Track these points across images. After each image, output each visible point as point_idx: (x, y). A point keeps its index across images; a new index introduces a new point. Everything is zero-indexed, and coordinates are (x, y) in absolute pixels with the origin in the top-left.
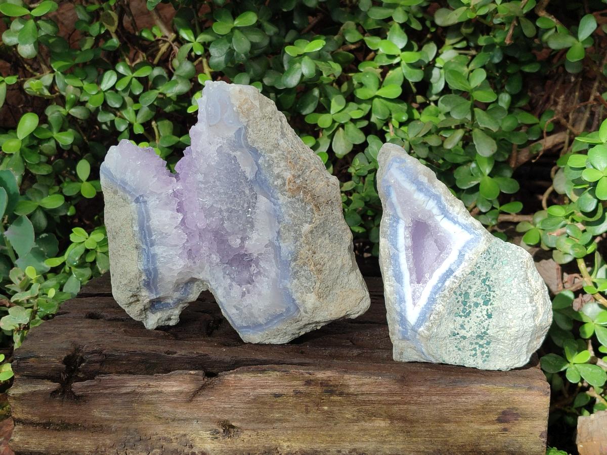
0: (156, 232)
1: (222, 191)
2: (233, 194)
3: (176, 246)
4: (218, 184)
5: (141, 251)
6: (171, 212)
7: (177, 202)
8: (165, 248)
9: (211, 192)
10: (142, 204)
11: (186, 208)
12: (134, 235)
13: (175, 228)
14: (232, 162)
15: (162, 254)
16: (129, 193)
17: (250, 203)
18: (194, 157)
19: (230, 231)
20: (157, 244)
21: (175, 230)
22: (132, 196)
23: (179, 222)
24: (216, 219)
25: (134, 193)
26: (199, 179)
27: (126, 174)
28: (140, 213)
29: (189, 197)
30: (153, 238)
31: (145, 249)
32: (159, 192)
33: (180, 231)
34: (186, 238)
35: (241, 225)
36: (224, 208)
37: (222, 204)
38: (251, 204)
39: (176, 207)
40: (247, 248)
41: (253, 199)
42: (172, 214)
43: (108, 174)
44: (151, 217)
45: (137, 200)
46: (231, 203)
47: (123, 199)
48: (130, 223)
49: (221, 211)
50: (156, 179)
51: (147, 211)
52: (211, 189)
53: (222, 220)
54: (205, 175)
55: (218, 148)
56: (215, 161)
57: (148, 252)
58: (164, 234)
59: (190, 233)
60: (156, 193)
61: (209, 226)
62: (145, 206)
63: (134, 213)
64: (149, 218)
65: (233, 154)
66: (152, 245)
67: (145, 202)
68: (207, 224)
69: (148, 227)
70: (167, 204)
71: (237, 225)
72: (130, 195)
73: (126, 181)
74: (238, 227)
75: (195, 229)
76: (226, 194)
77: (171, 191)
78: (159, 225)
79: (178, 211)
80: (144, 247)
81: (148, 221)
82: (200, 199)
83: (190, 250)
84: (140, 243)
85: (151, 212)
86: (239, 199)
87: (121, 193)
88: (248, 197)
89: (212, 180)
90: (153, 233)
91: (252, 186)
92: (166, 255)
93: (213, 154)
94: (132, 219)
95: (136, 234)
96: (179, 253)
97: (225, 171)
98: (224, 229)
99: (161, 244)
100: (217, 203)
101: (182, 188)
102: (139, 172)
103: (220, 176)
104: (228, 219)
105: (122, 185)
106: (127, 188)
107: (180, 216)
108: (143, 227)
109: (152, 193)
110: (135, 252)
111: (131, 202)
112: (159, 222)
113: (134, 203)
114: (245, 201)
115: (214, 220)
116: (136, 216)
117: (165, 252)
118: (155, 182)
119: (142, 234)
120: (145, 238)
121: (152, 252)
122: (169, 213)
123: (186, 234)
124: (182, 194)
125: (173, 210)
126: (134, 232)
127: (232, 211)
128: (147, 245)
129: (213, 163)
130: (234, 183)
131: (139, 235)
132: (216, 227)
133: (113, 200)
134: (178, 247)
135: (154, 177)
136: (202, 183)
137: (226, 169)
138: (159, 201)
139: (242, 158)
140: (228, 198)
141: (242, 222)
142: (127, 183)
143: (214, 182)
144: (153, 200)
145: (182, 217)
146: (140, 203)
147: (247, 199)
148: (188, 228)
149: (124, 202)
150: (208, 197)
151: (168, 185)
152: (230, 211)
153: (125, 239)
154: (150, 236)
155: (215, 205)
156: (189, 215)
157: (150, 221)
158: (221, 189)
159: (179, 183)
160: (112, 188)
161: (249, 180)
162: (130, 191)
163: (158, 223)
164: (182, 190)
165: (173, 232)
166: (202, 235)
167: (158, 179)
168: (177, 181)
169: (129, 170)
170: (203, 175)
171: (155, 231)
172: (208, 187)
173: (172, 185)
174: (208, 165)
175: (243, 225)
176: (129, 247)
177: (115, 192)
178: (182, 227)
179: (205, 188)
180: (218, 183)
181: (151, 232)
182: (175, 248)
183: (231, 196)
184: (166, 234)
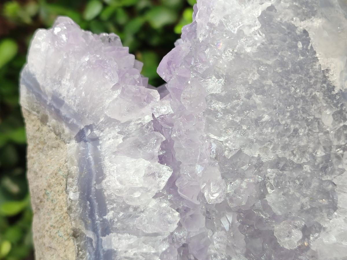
0: (115, 205)
1: (266, 117)
2: (292, 126)
3: (156, 235)
4: (258, 101)
5: (83, 242)
6: (147, 163)
7: (160, 141)
8: (133, 240)
9: (238, 120)
10: (90, 145)
11: (179, 155)
12: (70, 209)
13: (155, 197)
14: (297, 47)
15: (126, 252)
16: (66, 120)
17: (330, 148)
18: (201, 39)
19: (279, 213)
20: (117, 230)
21: (154, 202)
22: (72, 126)
23: (163, 185)
24: (248, 184)
25: (75, 122)
26: (212, 89)
27: (63, 82)
28: (83, 163)
29: (188, 131)
30: (109, 216)
31: (91, 240)
32: (123, 120)
33: (164, 205)
34: (179, 220)
35: (307, 199)
36: (269, 157)
37: (265, 150)
38: (334, 150)
39: (157, 151)
40: (314, 252)
41: (339, 139)
42: (149, 168)
43: (31, 85)
44: (106, 171)
45: (80, 137)
46: (285, 147)
47: (55, 132)
48: (64, 182)
49: (259, 165)
50: (119, 91)
51: (98, 160)
52: (240, 113)
53: (263, 185)
54: (229, 80)
55: (264, 13)
56: (255, 43)
57: (97, 246)
58: (131, 210)
59: (186, 210)
60: (118, 122)
61: (231, 200)
62: (95, 149)
63: (72, 162)
64: (101, 175)
65: (301, 25)
66: (107, 230)
67: (95, 140)
68: (228, 195)
69: (100, 194)
70: (138, 145)
71: (298, 199)
72: (68, 125)
73: (61, 97)
74: (299, 204)
75: (198, 203)
76: (275, 124)
77: (148, 118)
78: (120, 191)
79: (162, 160)
80: (90, 234)
81: (99, 181)
82: (212, 136)
83: (184, 246)
84: (81, 227)
85: (106, 162)
86: (305, 139)
87: (52, 121)
88: (328, 132)
89: (242, 91)
90: (109, 207)
91: (342, 105)
92: (135, 254)
93: (250, 26)
94: (68, 175)
95: (74, 208)
96: (160, 252)
97: (279, 70)
98: (266, 207)
99: (125, 230)
100: (250, 147)
101: (171, 111)
102: (85, 78)
103: (264, 82)
104: (278, 184)
105: (55, 105)
106: (64, 112)
107: (166, 173)
108: (89, 193)
109: (110, 122)
110: (72, 244)
111: (70, 139)
112: (121, 182)
113: (74, 143)
114: (319, 143)
115: (244, 185)
116: (74, 169)
117: (131, 246)
118: (117, 99)
119: (85, 207)
120: (92, 215)
121: (106, 247)
122: (143, 164)
123: (178, 210)
124: (172, 125)
125: (151, 158)
126: (69, 202)
127: (285, 165)
128: (95, 230)
129: (249, 50)
130: (296, 99)
131: (80, 210)
132: (247, 203)
133: (38, 134)
134: (160, 238)
135: (115, 88)
136: (218, 98)
137: (282, 64)
138: (123, 139)
139: (326, 34)
140: (280, 135)
141: (308, 193)
142: (63, 102)
143: (249, 96)
144: (110, 135)
145: (169, 174)
146: (85, 141)
147: (324, 137)
148: (182, 199)
149: (57, 139)
150: (230, 132)
151: (142, 106)
152: (281, 165)
153: (53, 216)
154: (103, 211)
155: (246, 151)
156: (185, 170)
157: (104, 181)
158: (264, 112)
159: (166, 101)
160: (38, 112)
161: (336, 91)
162: (68, 116)
163: (119, 186)
164: (172, 115)
165: (150, 206)
166: (213, 215)
167: (122, 92)
168: (161, 98)
169: (68, 76)
170: (222, 80)
171: (113, 201)
172: (233, 108)
173: (150, 105)
174: (238, 55)
175: (312, 200)
176: (61, 233)
177: (44, 120)
178: (170, 197)
179: (226, 112)
180: (257, 99)
181: (105, 205)
182: (154, 238)
183: (288, 130)
184: (135, 209)
